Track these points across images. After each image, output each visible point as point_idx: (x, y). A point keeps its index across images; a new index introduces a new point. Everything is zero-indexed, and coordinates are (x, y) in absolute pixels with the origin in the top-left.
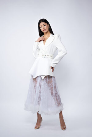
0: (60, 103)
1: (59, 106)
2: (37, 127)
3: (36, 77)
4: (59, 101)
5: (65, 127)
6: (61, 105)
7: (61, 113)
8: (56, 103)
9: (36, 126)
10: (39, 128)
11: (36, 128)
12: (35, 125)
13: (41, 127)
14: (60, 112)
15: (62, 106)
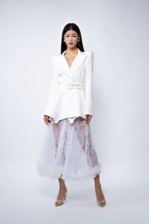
0: (95, 162)
1: (94, 166)
2: (60, 203)
3: (59, 122)
4: (95, 159)
5: (103, 201)
6: (98, 165)
7: (97, 178)
8: (90, 162)
9: (57, 201)
10: (62, 204)
11: (57, 204)
12: (55, 200)
13: (65, 202)
14: (95, 177)
15: (99, 167)
